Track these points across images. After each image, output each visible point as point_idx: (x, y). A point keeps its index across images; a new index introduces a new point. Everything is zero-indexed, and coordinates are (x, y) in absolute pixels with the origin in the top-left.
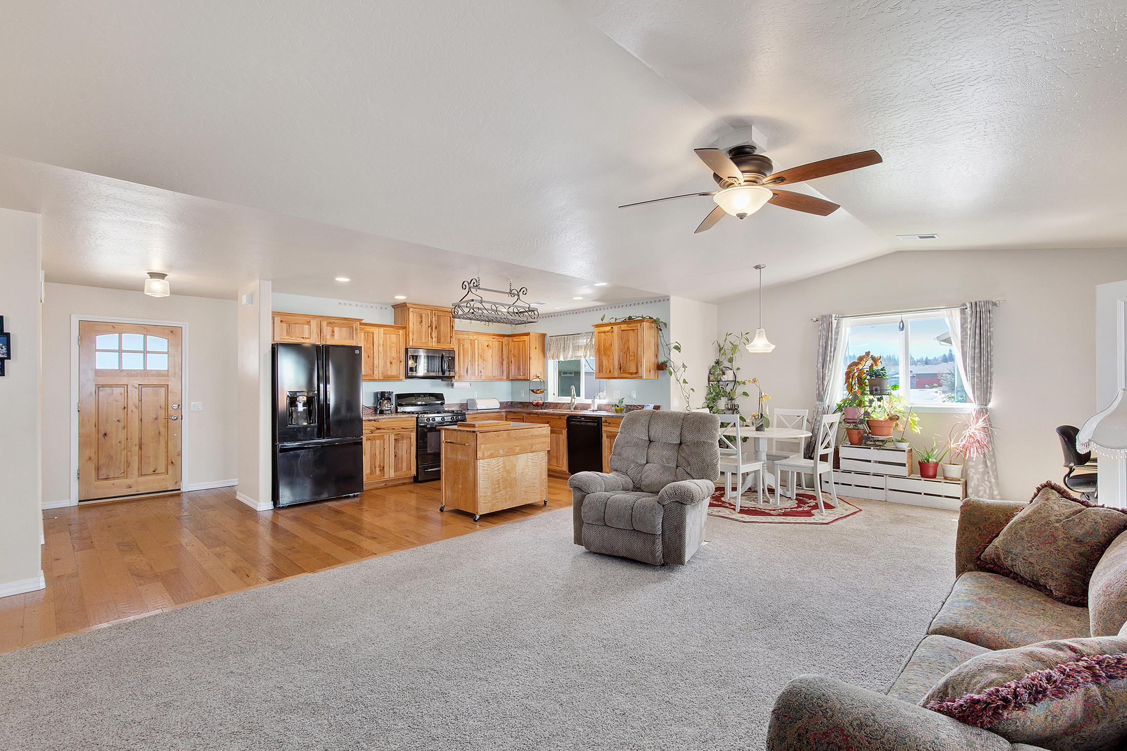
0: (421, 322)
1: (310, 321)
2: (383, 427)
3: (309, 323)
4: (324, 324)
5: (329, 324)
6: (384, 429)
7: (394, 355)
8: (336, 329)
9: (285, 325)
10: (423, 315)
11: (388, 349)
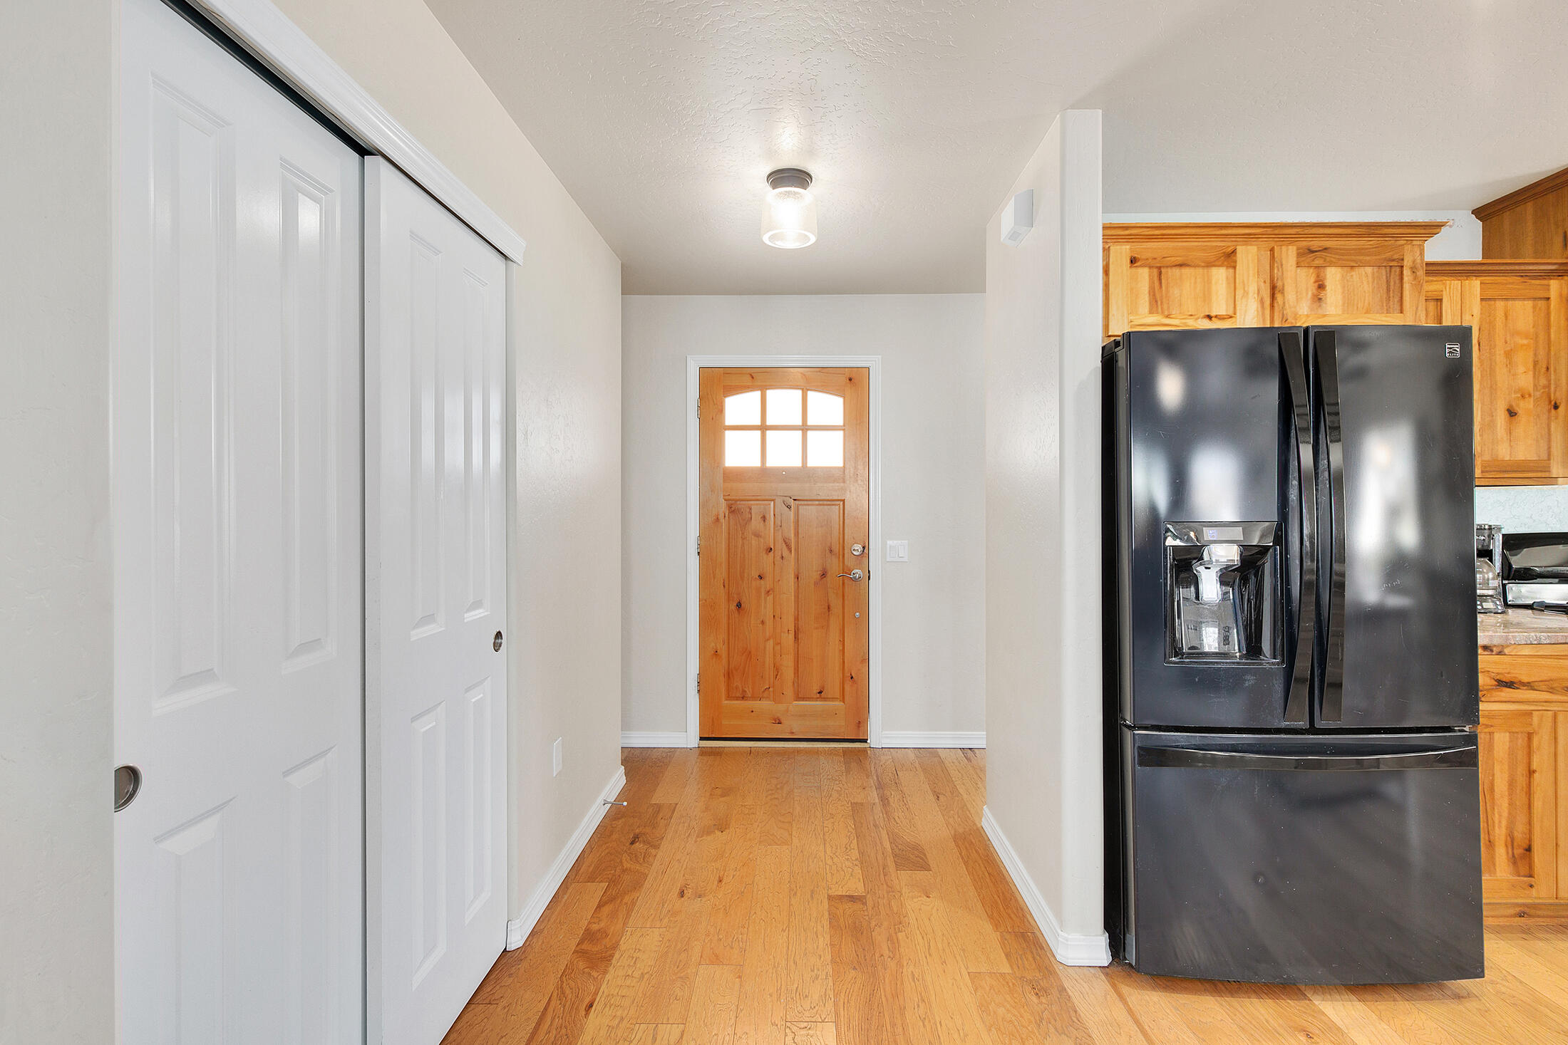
1: (1234, 252)
2: (1525, 679)
3: (1229, 258)
4: (1289, 255)
5: (1307, 254)
6: (1529, 686)
7: (1525, 380)
8: (1333, 275)
9: (1144, 274)
11: (1500, 358)
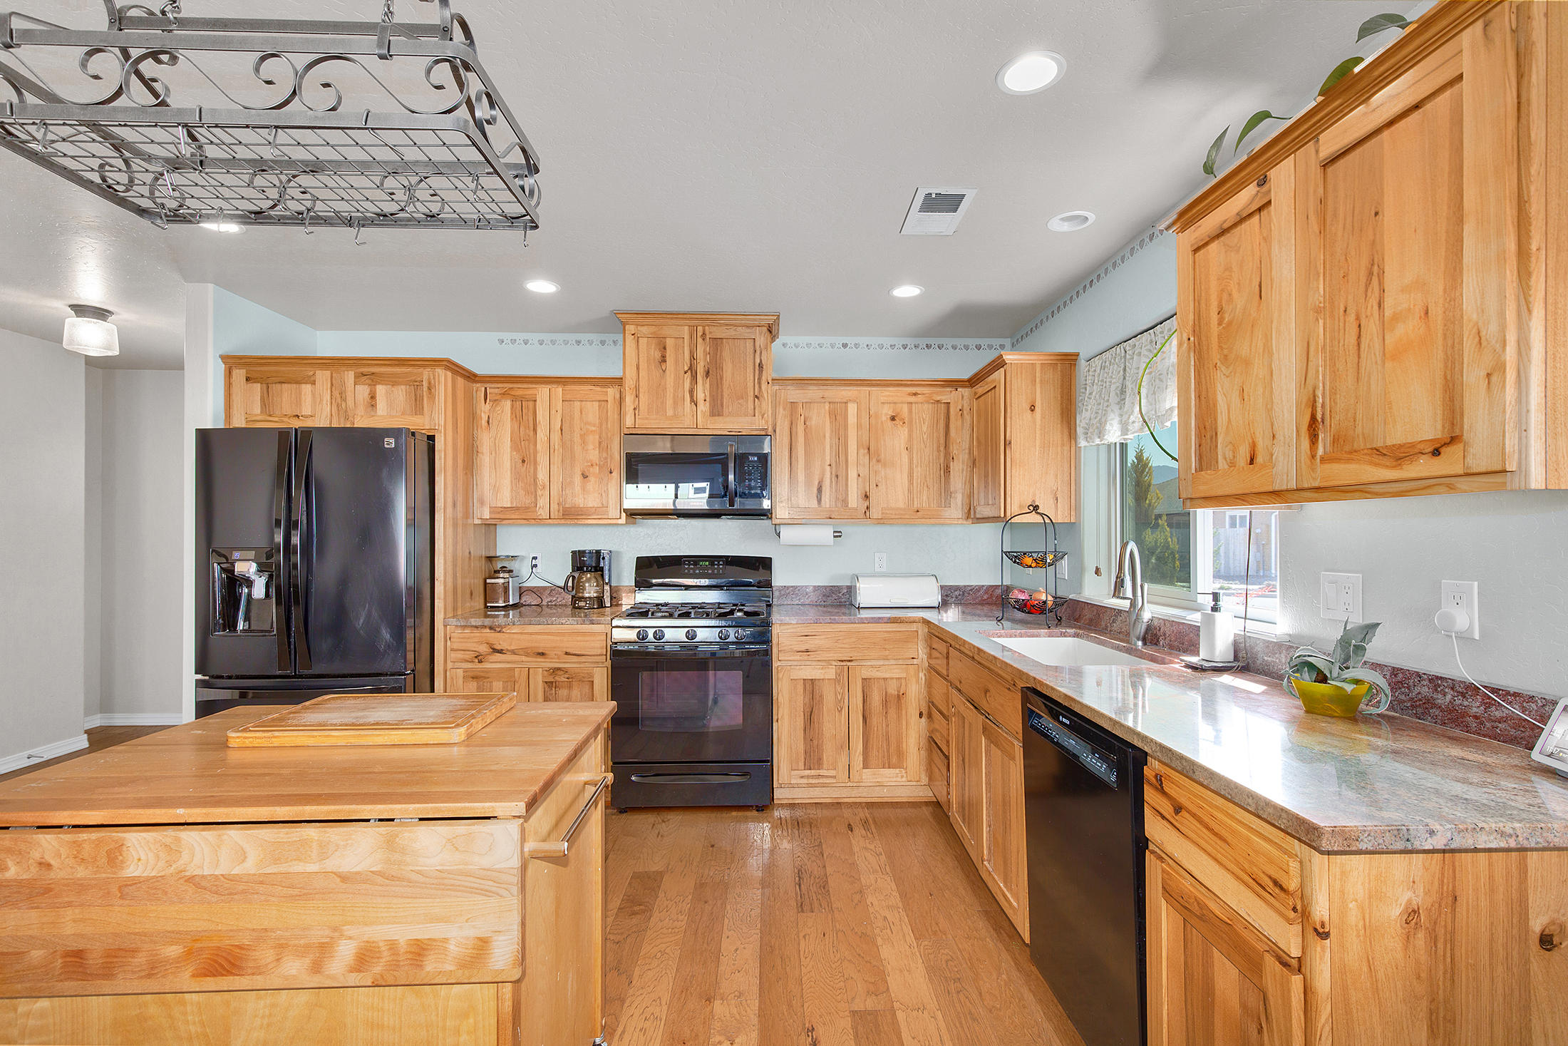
0: (663, 359)
2: (510, 648)
3: (312, 377)
5: (359, 377)
7: (594, 455)
8: (381, 390)
10: (670, 343)
